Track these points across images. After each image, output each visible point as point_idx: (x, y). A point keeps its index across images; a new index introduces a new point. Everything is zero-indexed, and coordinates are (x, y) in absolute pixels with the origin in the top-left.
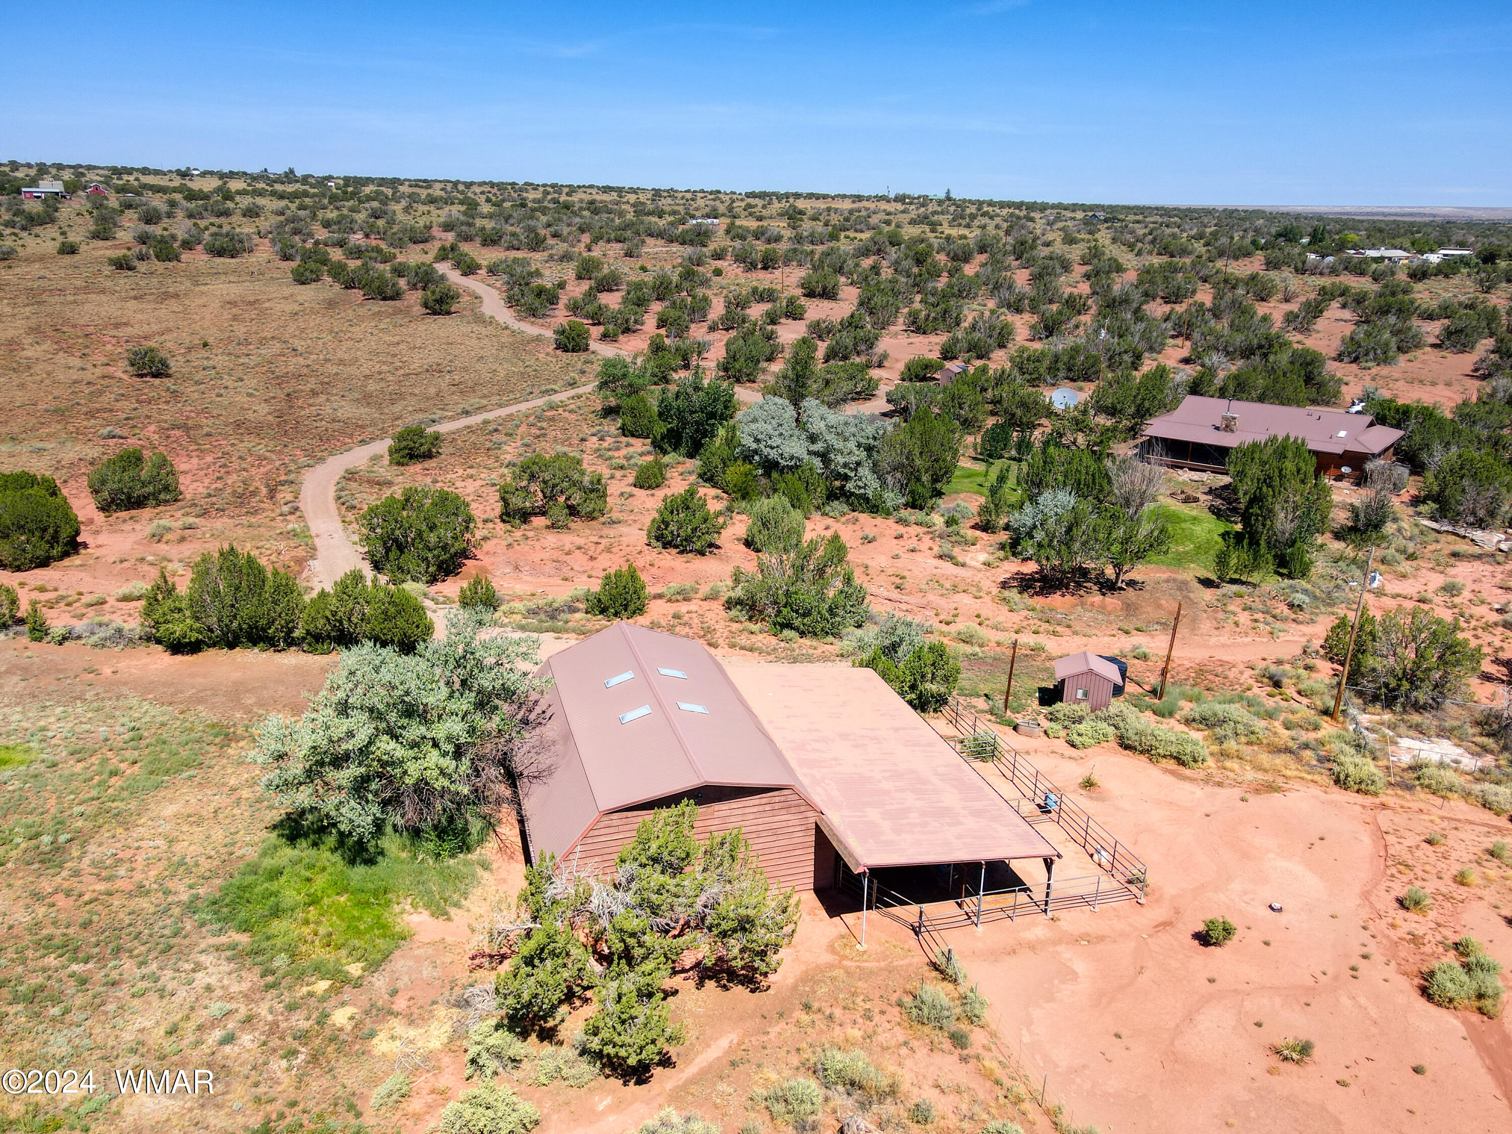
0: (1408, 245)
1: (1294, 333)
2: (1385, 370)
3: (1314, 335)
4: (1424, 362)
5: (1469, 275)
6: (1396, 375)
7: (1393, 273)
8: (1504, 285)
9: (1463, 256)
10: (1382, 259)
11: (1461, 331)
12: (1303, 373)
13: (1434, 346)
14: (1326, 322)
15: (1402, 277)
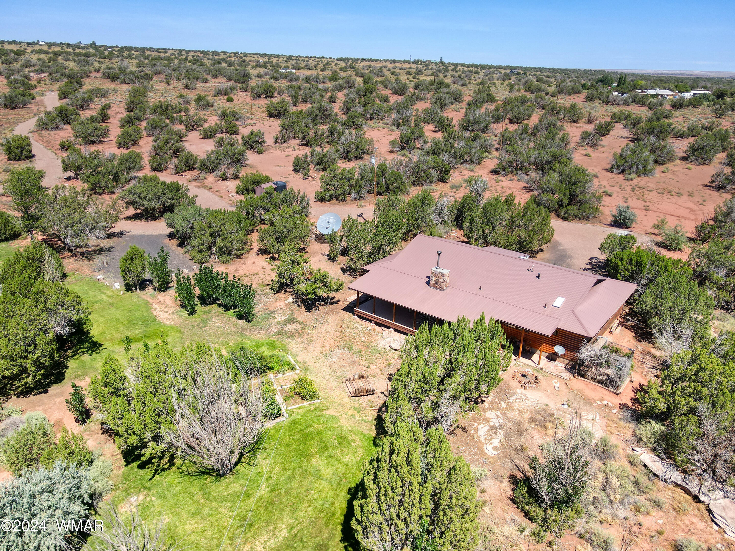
0: (673, 87)
1: (587, 147)
2: (642, 181)
3: (600, 149)
4: (674, 173)
5: (708, 106)
6: (651, 186)
7: (661, 105)
8: (730, 112)
9: (705, 94)
10: (657, 95)
11: (703, 148)
12: (568, 192)
13: (683, 159)
14: (612, 138)
15: (667, 107)
